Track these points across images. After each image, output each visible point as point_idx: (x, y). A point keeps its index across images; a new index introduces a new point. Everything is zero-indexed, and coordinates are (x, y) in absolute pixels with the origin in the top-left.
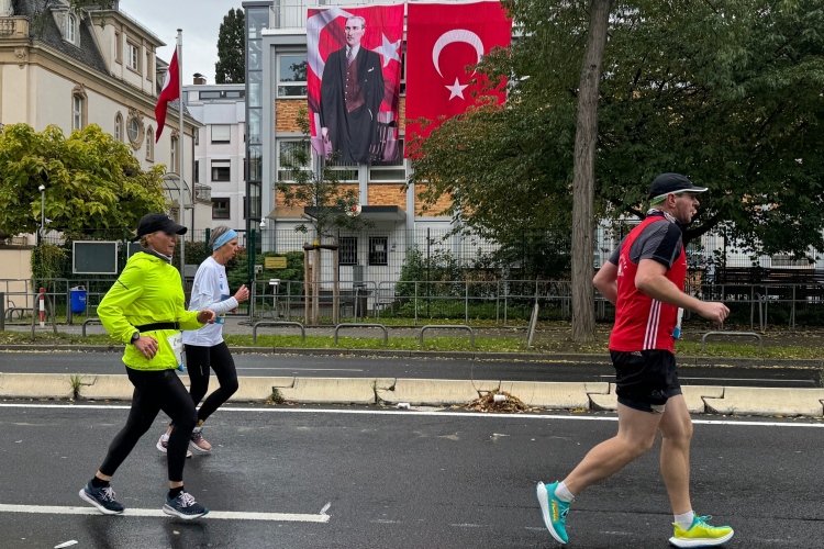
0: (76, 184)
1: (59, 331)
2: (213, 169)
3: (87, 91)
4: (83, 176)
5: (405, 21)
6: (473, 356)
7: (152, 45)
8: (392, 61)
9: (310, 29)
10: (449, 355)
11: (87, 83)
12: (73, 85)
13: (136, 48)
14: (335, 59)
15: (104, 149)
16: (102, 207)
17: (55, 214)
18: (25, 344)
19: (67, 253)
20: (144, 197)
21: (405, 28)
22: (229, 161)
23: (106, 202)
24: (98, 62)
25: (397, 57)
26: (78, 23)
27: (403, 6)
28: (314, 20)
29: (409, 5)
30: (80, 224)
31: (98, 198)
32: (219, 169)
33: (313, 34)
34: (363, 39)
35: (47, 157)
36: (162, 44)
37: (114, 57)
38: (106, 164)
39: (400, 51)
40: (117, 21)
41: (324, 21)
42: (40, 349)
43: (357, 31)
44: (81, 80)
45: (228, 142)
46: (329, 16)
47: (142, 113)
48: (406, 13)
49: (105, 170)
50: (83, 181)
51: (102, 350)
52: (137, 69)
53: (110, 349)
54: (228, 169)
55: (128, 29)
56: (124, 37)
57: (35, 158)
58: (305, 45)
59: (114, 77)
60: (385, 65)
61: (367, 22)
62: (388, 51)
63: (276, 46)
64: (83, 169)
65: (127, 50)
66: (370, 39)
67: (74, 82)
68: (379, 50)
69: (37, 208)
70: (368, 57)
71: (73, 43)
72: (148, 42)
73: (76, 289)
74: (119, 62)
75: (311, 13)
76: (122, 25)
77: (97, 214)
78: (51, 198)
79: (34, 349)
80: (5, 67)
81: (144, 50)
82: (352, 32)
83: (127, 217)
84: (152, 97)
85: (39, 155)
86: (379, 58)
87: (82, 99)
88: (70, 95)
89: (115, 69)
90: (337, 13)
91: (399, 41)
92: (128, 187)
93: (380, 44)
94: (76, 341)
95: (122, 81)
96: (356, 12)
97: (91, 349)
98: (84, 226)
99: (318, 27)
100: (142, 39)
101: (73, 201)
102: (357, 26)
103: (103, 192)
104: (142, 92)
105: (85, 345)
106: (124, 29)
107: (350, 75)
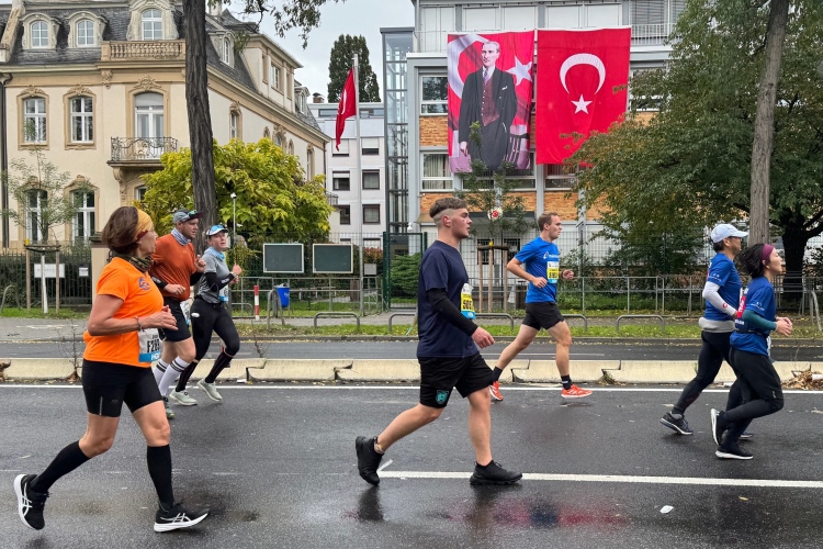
0: (260, 192)
1: (286, 323)
2: (334, 179)
3: (241, 108)
4: (265, 185)
5: (536, 46)
6: (668, 342)
7: (291, 67)
8: (524, 80)
9: (450, 52)
10: (647, 341)
11: (242, 101)
12: (230, 103)
13: (278, 69)
14: (473, 80)
15: (277, 161)
16: (284, 213)
17: (243, 220)
18: (265, 335)
19: (258, 255)
20: (316, 204)
21: (536, 53)
22: (348, 172)
23: (285, 208)
24: (248, 81)
25: (528, 77)
26: (232, 45)
27: (533, 32)
28: (453, 44)
29: (539, 31)
30: (265, 229)
31: (279, 205)
32: (340, 179)
33: (453, 57)
34: (498, 61)
35: (234, 167)
36: (299, 66)
37: (262, 77)
38: (281, 175)
39: (532, 72)
40: (264, 45)
41: (462, 45)
42: (280, 339)
43: (492, 54)
44: (236, 98)
45: (348, 155)
46: (467, 41)
47: (285, 128)
48: (536, 39)
49: (281, 180)
50: (265, 190)
51: (336, 340)
52: (278, 89)
53: (344, 338)
54: (347, 180)
55: (273, 52)
56: (269, 59)
57: (223, 169)
58: (445, 68)
59: (262, 95)
60: (518, 83)
61: (501, 48)
62: (521, 72)
63: (420, 68)
64: (264, 179)
65: (271, 71)
66: (504, 61)
67: (231, 100)
68: (512, 71)
69: (226, 214)
70: (502, 77)
71: (228, 64)
72: (288, 64)
73: (281, 286)
74: (266, 82)
75: (451, 38)
76: (267, 48)
77: (280, 220)
78: (239, 205)
79: (274, 339)
80: (173, 86)
81: (285, 71)
82: (488, 55)
83: (301, 222)
84: (292, 114)
85: (226, 166)
86: (513, 78)
87: (237, 115)
88: (228, 112)
89: (262, 88)
90: (474, 38)
91: (530, 63)
92: (301, 195)
93: (513, 65)
94: (310, 333)
95: (268, 100)
96: (491, 38)
97: (326, 339)
98: (268, 230)
99: (458, 51)
100: (283, 61)
101: (258, 208)
102: (492, 52)
103: (284, 199)
104: (284, 109)
105: (319, 335)
106: (269, 52)
107: (486, 93)
